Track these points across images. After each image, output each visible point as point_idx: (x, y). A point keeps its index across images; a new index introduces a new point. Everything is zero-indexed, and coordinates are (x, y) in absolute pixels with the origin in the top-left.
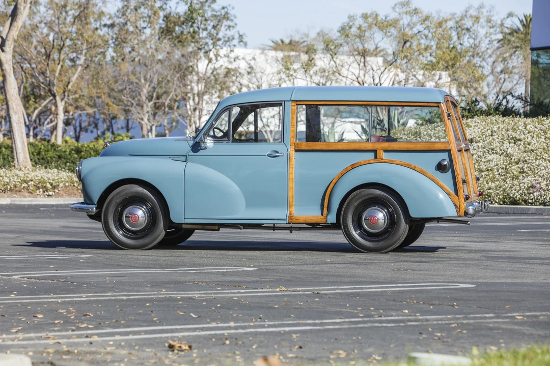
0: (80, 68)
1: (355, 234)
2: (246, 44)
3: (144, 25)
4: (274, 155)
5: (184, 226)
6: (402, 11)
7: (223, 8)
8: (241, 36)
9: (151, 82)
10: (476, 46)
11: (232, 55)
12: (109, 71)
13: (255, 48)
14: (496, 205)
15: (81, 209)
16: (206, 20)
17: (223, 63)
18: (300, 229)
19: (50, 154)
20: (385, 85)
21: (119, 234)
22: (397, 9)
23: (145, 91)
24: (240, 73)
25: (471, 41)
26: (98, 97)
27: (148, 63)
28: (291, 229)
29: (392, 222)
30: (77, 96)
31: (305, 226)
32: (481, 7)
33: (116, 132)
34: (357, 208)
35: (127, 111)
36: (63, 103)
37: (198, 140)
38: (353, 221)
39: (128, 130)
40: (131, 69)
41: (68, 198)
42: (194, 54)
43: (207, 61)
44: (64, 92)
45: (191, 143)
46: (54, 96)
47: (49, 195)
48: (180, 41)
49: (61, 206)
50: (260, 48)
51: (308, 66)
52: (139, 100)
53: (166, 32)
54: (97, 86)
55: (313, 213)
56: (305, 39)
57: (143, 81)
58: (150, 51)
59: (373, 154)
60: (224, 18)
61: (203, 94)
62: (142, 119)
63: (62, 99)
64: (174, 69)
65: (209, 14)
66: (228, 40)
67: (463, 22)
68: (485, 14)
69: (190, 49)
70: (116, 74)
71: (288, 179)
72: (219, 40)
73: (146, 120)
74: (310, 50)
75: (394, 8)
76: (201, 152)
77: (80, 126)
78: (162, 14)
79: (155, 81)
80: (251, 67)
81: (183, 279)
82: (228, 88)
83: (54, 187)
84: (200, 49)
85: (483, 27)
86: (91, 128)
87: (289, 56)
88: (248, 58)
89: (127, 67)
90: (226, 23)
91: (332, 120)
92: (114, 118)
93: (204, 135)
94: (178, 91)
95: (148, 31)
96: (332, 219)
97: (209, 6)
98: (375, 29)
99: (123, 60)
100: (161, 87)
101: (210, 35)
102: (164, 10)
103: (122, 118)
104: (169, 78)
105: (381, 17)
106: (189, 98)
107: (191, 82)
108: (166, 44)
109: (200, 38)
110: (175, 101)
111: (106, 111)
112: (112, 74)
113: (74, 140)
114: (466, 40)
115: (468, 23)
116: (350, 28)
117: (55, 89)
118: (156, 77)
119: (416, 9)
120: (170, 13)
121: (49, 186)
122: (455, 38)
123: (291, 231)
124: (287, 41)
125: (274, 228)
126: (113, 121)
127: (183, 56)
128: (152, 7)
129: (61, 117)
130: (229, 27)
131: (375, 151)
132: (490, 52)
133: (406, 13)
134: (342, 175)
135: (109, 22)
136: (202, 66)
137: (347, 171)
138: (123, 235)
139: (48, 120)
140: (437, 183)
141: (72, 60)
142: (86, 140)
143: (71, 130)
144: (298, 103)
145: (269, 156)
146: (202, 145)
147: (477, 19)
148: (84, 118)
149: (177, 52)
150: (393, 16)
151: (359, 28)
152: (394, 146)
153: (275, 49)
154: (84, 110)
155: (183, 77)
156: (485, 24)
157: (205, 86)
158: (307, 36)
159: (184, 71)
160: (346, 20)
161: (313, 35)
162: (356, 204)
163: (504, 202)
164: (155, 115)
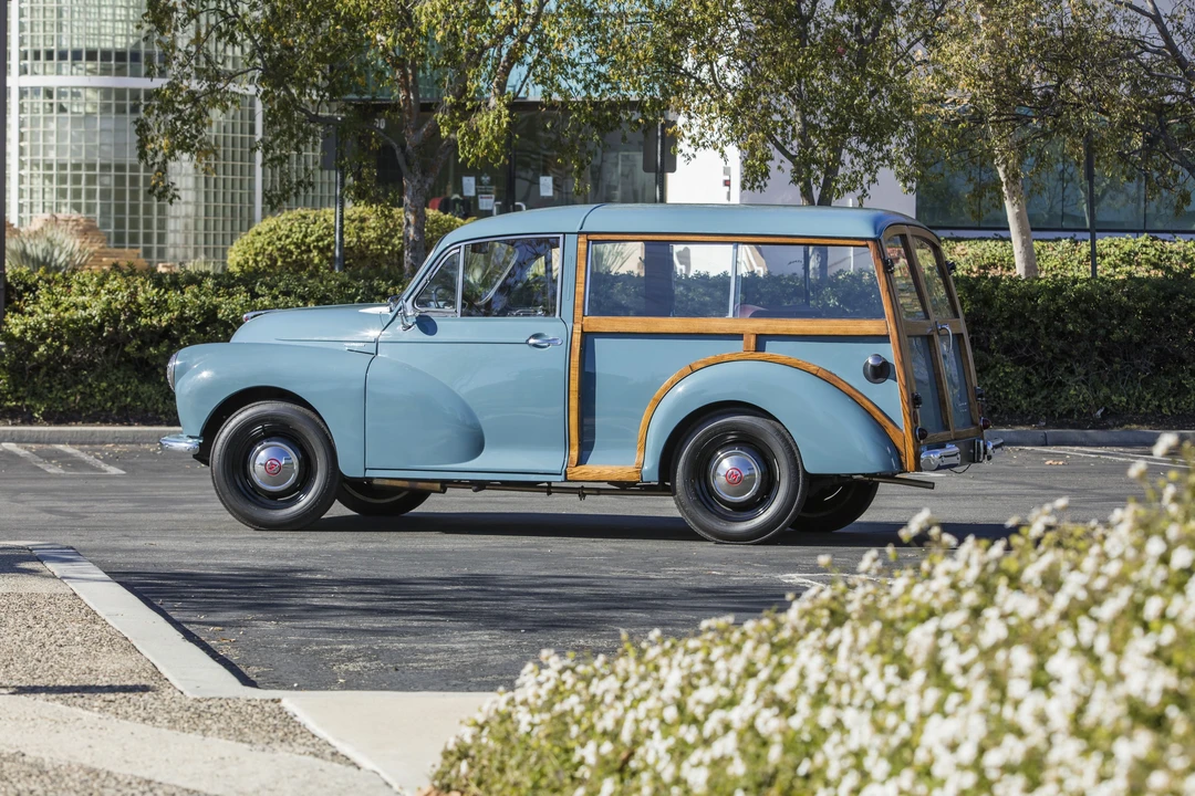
18: (599, 492)
28: (581, 492)
29: (772, 482)
31: (606, 486)
71: (567, 392)
76: (403, 336)
123: (582, 496)
125: (549, 489)
131: (740, 336)
134: (673, 384)
137: (682, 376)
140: (861, 404)
144: (592, 237)
145: (534, 345)
152: (777, 327)
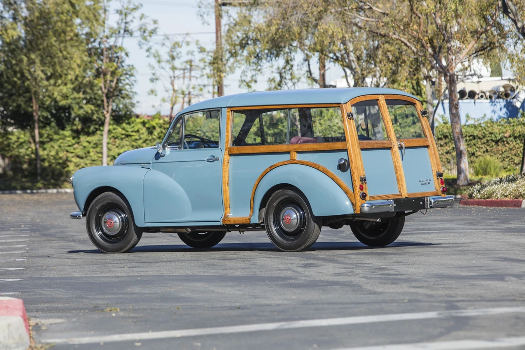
4: (211, 159)
34: (276, 209)
38: (274, 221)
76: (161, 160)
96: (255, 219)
131: (289, 152)
134: (263, 177)
137: (266, 173)
145: (208, 161)
162: (275, 204)
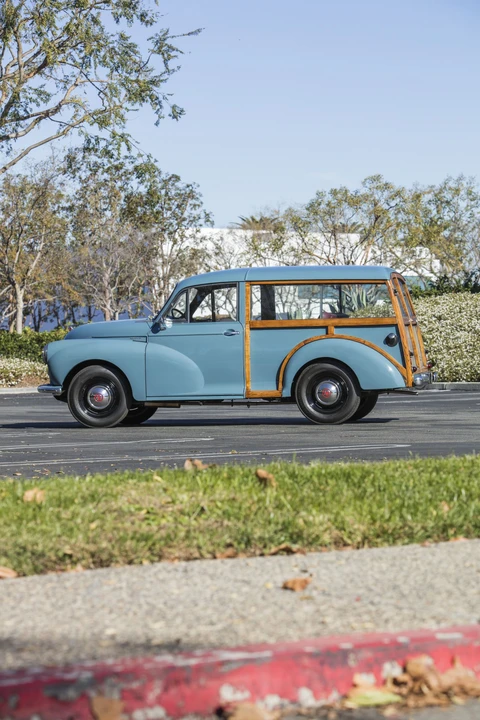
0: (39, 254)
1: (309, 407)
2: (212, 223)
3: (104, 207)
4: (230, 333)
5: (146, 404)
6: (372, 185)
7: (188, 186)
8: (207, 215)
9: (113, 266)
10: (456, 220)
11: (199, 235)
12: (69, 255)
13: (222, 227)
14: (464, 382)
15: (48, 391)
16: (170, 199)
17: (188, 243)
18: (257, 404)
19: (11, 344)
20: (358, 263)
21: (84, 413)
22: (367, 185)
23: (107, 276)
24: (207, 255)
25: (452, 214)
26: (58, 284)
27: (109, 246)
28: (248, 404)
29: (344, 395)
30: (36, 283)
31: (262, 400)
32: (460, 178)
33: (77, 321)
34: (310, 382)
35: (88, 298)
36: (23, 290)
37: (157, 321)
38: (307, 395)
39: (90, 318)
40: (91, 253)
41: (31, 387)
42: (159, 235)
43: (171, 243)
44: (23, 280)
45: (151, 324)
46: (14, 284)
47: (12, 385)
48: (142, 222)
49: (24, 395)
50: (228, 228)
51: (277, 246)
52: (101, 286)
53: (128, 213)
54: (56, 273)
55: (269, 388)
56: (276, 216)
57: (104, 266)
58: (112, 234)
59: (324, 330)
60: (189, 197)
61: (170, 276)
62: (105, 306)
63: (22, 287)
64: (137, 252)
65: (173, 192)
66: (194, 220)
67: (442, 195)
68: (465, 185)
69: (154, 230)
70: (77, 259)
71: (244, 356)
72: (184, 219)
73: (108, 306)
74: (279, 229)
75: (364, 183)
76: (161, 333)
77: (40, 315)
78: (123, 194)
79: (118, 265)
80: (218, 248)
81: (145, 448)
82: (195, 271)
83: (17, 377)
84: (163, 230)
85: (464, 200)
86: (50, 317)
87: (259, 235)
88: (216, 238)
89: (87, 251)
90: (191, 201)
91: (307, 301)
92: (76, 305)
93: (163, 316)
94: (142, 275)
95: (108, 214)
96: (287, 393)
97: (173, 185)
98: (345, 205)
99: (83, 244)
100: (124, 272)
101: (174, 215)
102: (125, 190)
103: (84, 305)
104: (131, 261)
105: (351, 192)
106: (154, 282)
107: (156, 265)
108: (128, 227)
109: (164, 219)
110: (139, 286)
111: (66, 298)
112: (73, 260)
113: (33, 330)
114: (446, 213)
115: (448, 196)
116: (319, 204)
117: (14, 277)
118: (118, 261)
119: (387, 184)
120: (132, 193)
121: (11, 375)
122: (434, 212)
123: (249, 406)
124: (258, 219)
125: (232, 403)
126: (74, 309)
127: (146, 238)
128: (113, 188)
129: (21, 305)
130: (195, 205)
131: (326, 327)
132: (471, 225)
133: (377, 188)
134: (296, 351)
135: (67, 205)
136: (167, 248)
137: (300, 347)
138: (88, 414)
139: (6, 310)
140: (386, 357)
141: (30, 246)
142: (46, 329)
143: (29, 318)
144: (252, 283)
145: (226, 334)
146: (162, 326)
147: (457, 191)
148: (44, 307)
149: (139, 233)
150: (364, 191)
151: (328, 205)
152: (344, 322)
153: (244, 227)
154: (44, 298)
155: (147, 260)
156: (465, 196)
157: (170, 270)
158: (278, 213)
159: (148, 254)
160: (314, 197)
161: (282, 212)
162: (309, 378)
163: (472, 379)
164: (118, 301)
